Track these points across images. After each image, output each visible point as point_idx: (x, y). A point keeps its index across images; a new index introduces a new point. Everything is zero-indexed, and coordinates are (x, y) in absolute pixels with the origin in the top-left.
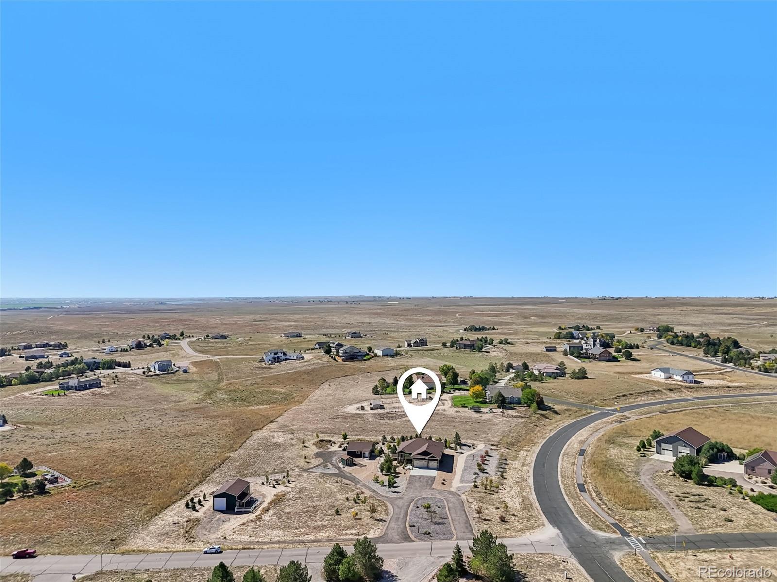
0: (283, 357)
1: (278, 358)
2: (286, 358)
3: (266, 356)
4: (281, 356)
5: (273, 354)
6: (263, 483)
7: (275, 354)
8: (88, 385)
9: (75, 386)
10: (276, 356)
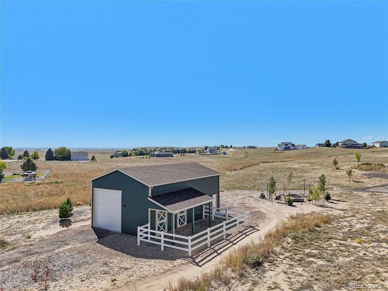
0: (292, 147)
1: (288, 148)
2: (294, 148)
3: (280, 146)
4: (291, 147)
5: (284, 145)
6: (263, 196)
7: (286, 145)
8: (165, 155)
9: (157, 154)
10: (287, 146)
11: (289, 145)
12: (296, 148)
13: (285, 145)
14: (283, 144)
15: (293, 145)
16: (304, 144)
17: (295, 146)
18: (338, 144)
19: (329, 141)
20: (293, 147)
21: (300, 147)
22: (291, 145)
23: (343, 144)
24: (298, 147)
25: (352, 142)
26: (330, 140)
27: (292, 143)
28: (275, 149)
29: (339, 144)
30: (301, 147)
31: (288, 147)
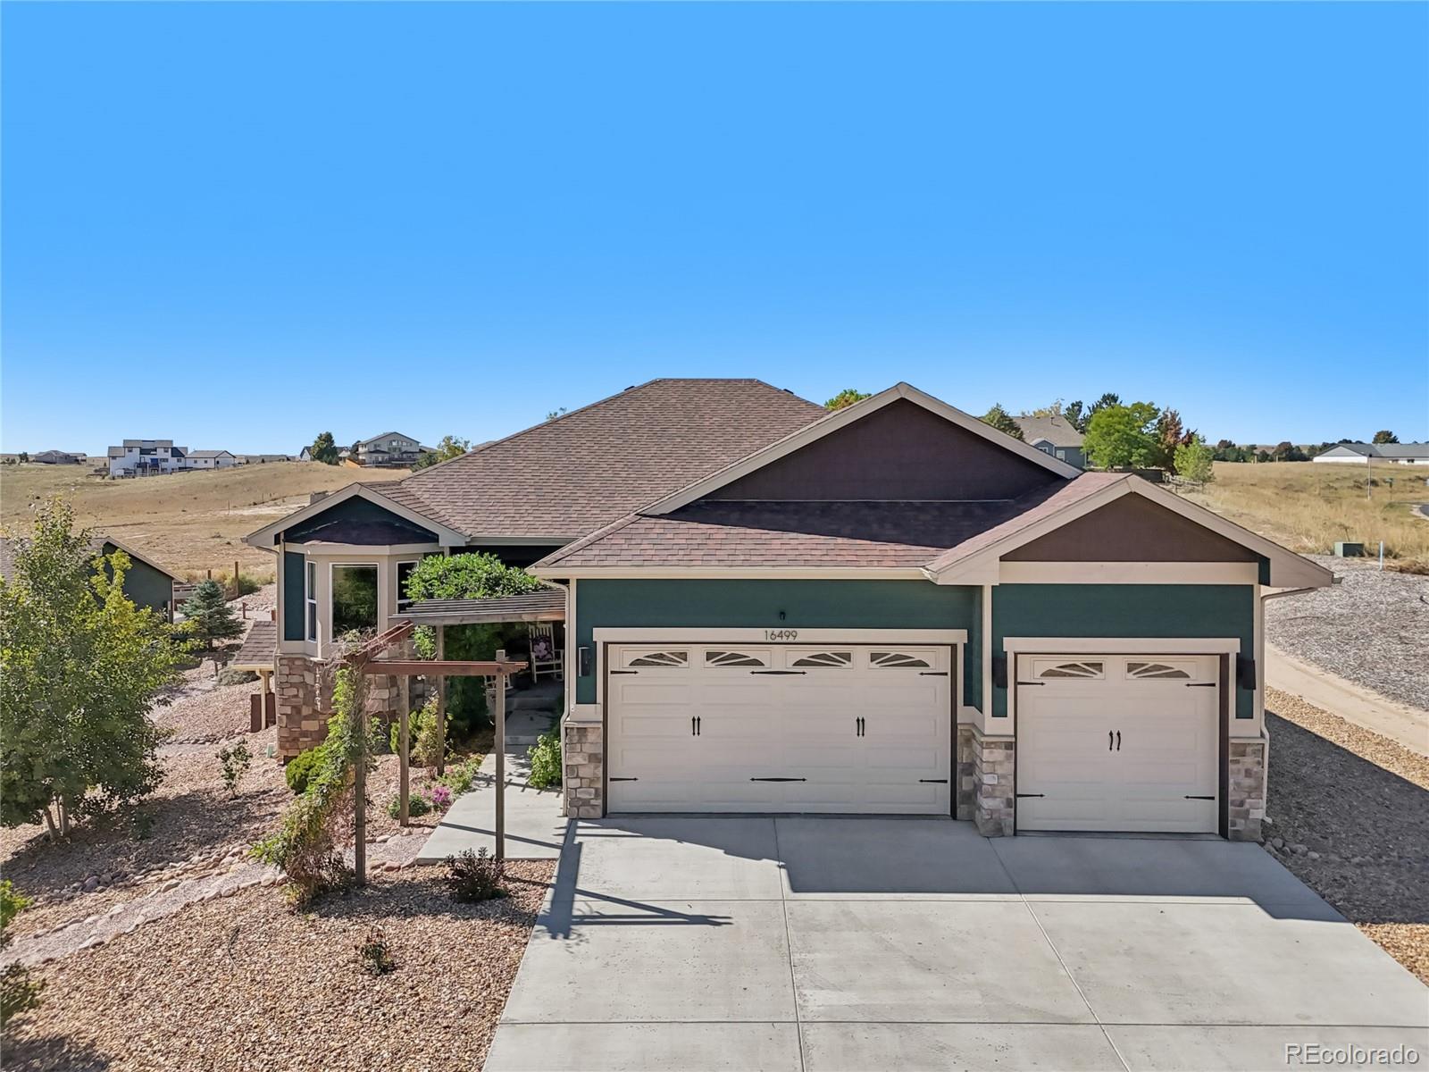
0: (173, 462)
1: (155, 463)
2: (181, 465)
3: (114, 458)
4: (166, 460)
5: (137, 451)
7: (143, 452)
10: (148, 458)
11: (160, 454)
12: (190, 463)
13: (141, 453)
14: (129, 446)
15: (177, 453)
16: (223, 450)
17: (183, 456)
18: (357, 450)
19: (328, 438)
20: (175, 459)
21: (206, 462)
22: (167, 452)
23: (372, 450)
24: (196, 462)
25: (404, 444)
26: (333, 435)
27: (171, 442)
28: (96, 471)
29: (361, 450)
30: (208, 460)
31: (152, 460)
